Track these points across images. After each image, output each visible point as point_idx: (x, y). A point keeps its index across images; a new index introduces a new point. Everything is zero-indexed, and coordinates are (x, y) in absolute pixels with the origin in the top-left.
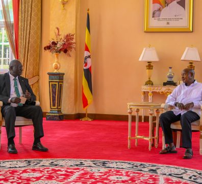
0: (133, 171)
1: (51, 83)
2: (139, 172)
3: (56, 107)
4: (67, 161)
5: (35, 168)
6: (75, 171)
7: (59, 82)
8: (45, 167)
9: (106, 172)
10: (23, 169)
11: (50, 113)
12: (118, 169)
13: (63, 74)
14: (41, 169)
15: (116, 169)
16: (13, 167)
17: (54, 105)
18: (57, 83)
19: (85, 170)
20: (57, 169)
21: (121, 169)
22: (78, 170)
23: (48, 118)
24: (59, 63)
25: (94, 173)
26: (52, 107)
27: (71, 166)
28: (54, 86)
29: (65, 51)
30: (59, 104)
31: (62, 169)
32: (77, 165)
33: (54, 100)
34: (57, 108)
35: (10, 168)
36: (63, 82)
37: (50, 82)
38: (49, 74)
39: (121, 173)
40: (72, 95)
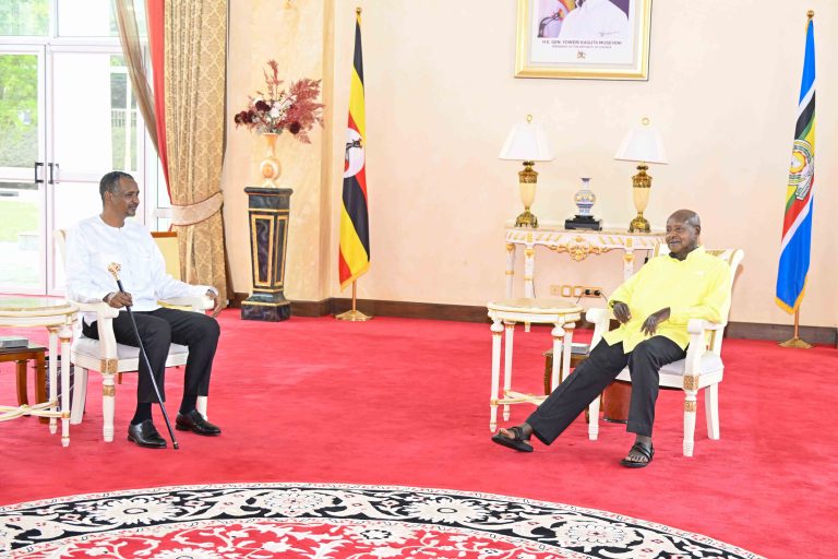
0: (488, 536)
1: (254, 217)
2: (505, 539)
3: (268, 284)
4: (294, 495)
5: (200, 526)
6: (317, 538)
7: (276, 215)
8: (229, 523)
9: (410, 542)
10: (163, 531)
11: (254, 299)
12: (443, 530)
13: (289, 192)
14: (217, 533)
15: (436, 528)
16: (133, 525)
17: (263, 278)
18: (272, 218)
19: (347, 532)
20: (263, 529)
21: (453, 530)
22: (326, 536)
23: (247, 312)
24: (275, 160)
25: (373, 546)
26: (258, 283)
27: (307, 515)
28: (262, 227)
29: (295, 128)
30: (278, 275)
31: (280, 532)
32: (323, 512)
33: (263, 263)
34: (272, 287)
35: (125, 526)
36: (287, 214)
37: (250, 213)
38: (248, 190)
39: (453, 543)
40: (315, 250)
